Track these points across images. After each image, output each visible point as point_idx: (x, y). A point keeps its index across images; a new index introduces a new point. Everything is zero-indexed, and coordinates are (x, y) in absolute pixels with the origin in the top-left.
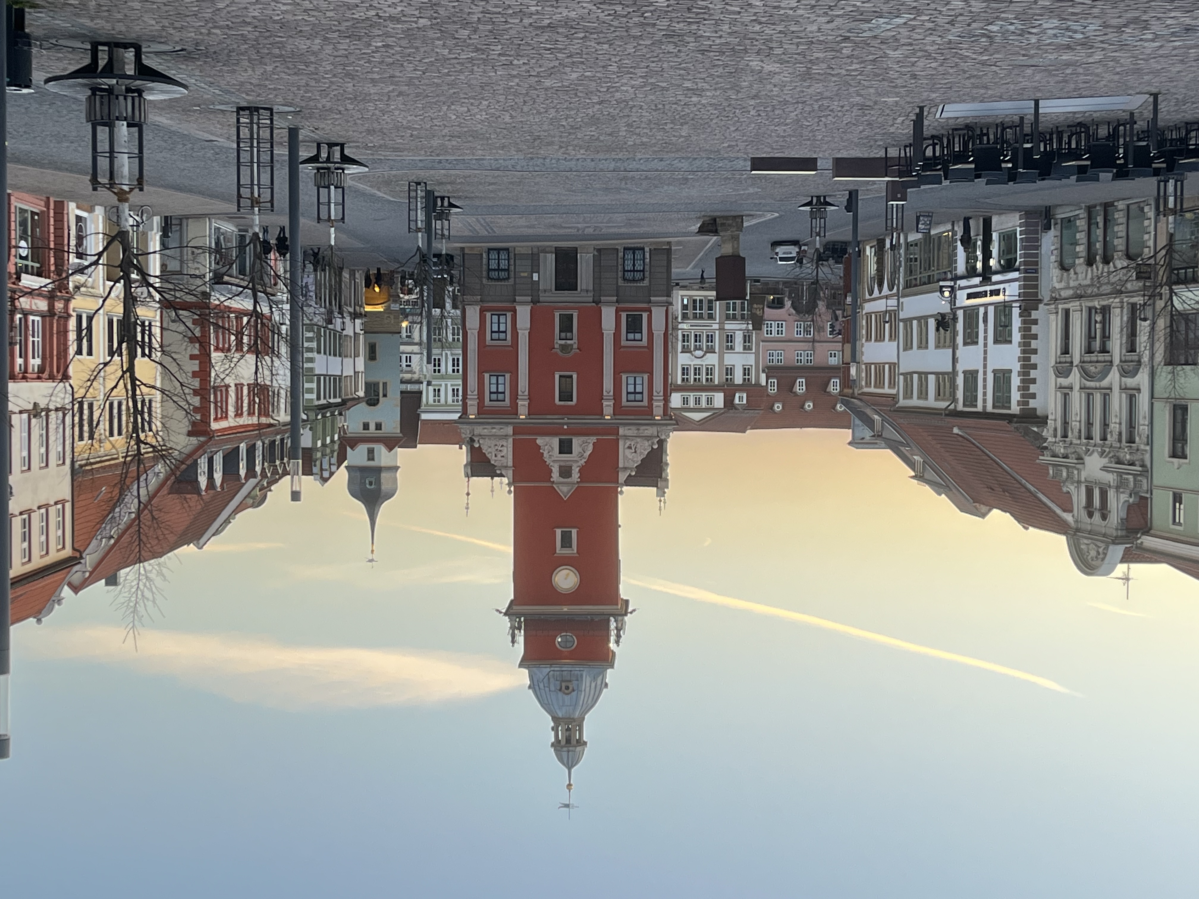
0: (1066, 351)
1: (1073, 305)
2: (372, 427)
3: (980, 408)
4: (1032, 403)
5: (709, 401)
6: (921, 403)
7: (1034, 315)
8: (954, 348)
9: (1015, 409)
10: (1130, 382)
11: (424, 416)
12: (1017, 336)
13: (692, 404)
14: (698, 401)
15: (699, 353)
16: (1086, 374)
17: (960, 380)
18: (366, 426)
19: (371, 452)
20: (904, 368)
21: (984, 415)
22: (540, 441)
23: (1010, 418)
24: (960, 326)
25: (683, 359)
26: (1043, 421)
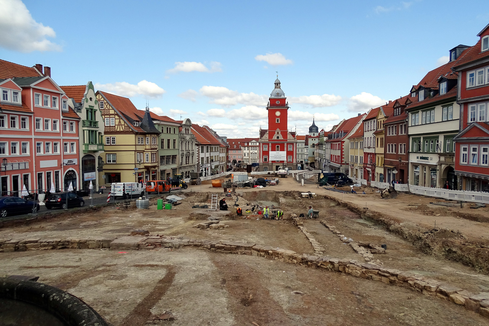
0: (192, 156)
1: (192, 164)
2: (314, 140)
3: (206, 146)
4: (197, 147)
5: (252, 144)
6: (215, 146)
7: (197, 162)
8: (210, 157)
9: (200, 146)
10: (182, 152)
11: (304, 141)
12: (200, 159)
13: (255, 143)
14: (254, 144)
15: (254, 153)
16: (189, 153)
17: (209, 151)
18: (315, 140)
19: (314, 135)
20: (219, 152)
21: (205, 145)
22: (282, 139)
23: (201, 145)
24: (209, 160)
25: (256, 151)
26: (196, 144)
